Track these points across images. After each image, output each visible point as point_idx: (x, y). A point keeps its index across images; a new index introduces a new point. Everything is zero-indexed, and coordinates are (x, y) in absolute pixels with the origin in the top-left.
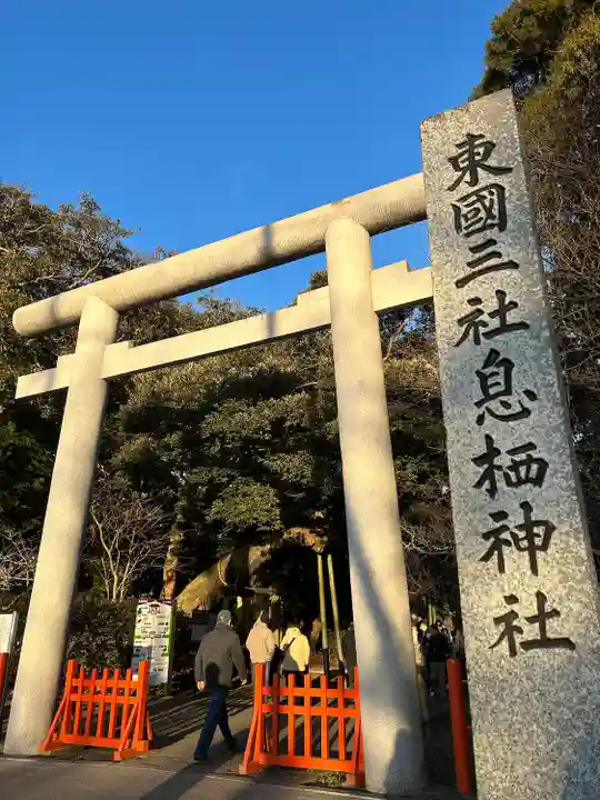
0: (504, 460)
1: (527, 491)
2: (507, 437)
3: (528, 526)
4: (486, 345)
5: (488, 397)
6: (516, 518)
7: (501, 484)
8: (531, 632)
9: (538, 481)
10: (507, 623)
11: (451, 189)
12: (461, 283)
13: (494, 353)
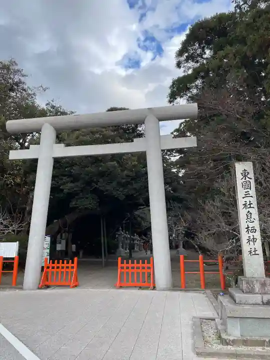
0: (250, 229)
1: (254, 234)
2: (251, 225)
3: (254, 239)
4: (248, 210)
5: (248, 218)
6: (252, 237)
7: (250, 232)
8: (254, 253)
9: (255, 232)
10: (250, 252)
11: (242, 179)
12: (243, 198)
13: (249, 211)
